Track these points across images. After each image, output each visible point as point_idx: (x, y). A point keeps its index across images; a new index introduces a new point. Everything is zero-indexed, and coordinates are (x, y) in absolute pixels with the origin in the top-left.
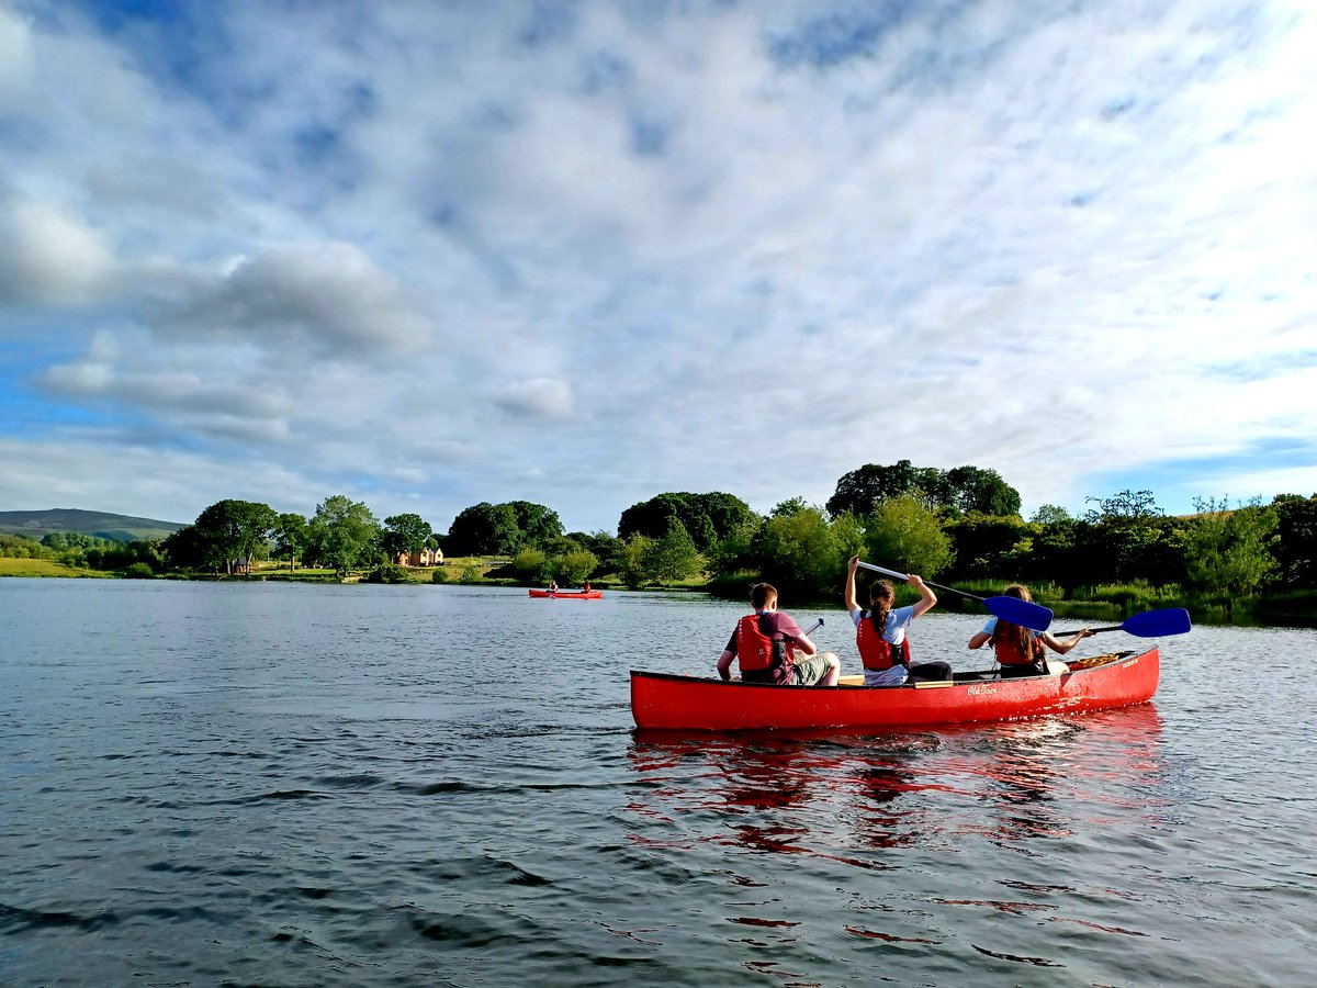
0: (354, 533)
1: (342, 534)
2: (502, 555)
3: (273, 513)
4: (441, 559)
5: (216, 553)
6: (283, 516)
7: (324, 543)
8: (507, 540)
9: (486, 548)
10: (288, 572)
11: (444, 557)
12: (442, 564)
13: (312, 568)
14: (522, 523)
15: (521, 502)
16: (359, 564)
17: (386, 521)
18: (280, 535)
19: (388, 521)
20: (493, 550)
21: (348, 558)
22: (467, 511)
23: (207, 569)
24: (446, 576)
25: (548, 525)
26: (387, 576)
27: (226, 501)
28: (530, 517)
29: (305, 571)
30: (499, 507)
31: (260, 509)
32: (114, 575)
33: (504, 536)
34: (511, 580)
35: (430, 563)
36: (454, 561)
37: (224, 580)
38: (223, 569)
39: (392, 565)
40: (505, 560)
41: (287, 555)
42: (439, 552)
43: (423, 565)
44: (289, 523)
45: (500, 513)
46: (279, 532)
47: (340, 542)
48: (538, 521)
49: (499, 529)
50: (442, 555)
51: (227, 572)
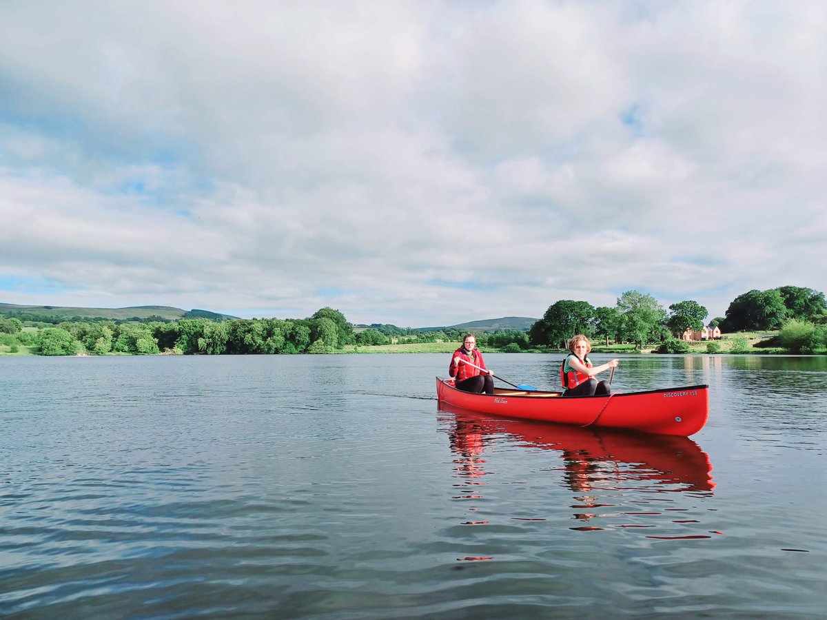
0: (645, 317)
1: (635, 319)
2: (772, 330)
3: (591, 307)
4: (719, 335)
5: (556, 335)
6: (598, 309)
7: (623, 326)
8: (776, 318)
9: (757, 325)
10: (604, 347)
11: (722, 333)
12: (720, 338)
13: (621, 343)
14: (789, 303)
15: (787, 287)
16: (651, 341)
17: (670, 308)
18: (597, 323)
19: (672, 307)
20: (764, 326)
21: (642, 336)
22: (740, 298)
23: (553, 346)
24: (718, 347)
25: (814, 304)
26: (673, 348)
27: (560, 301)
28: (797, 298)
29: (616, 346)
30: (766, 292)
31: (582, 305)
32: (500, 351)
33: (773, 314)
34: (779, 349)
35: (710, 338)
36: (730, 335)
37: (562, 352)
38: (563, 346)
39: (675, 340)
40: (776, 333)
41: (603, 336)
42: (717, 329)
43: (704, 339)
44: (602, 313)
45: (768, 297)
46: (596, 319)
47: (634, 324)
48: (805, 301)
49: (768, 309)
50: (719, 331)
51: (565, 347)
